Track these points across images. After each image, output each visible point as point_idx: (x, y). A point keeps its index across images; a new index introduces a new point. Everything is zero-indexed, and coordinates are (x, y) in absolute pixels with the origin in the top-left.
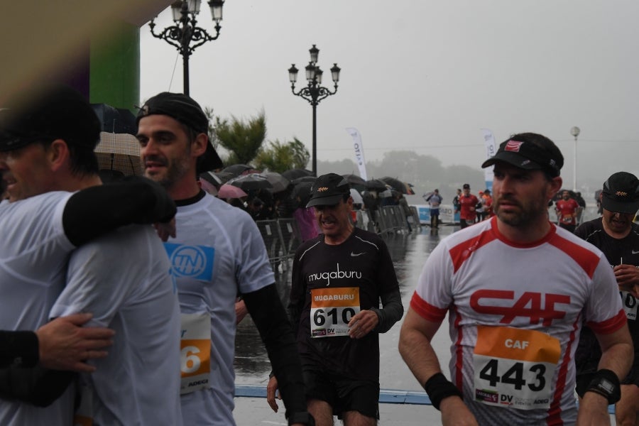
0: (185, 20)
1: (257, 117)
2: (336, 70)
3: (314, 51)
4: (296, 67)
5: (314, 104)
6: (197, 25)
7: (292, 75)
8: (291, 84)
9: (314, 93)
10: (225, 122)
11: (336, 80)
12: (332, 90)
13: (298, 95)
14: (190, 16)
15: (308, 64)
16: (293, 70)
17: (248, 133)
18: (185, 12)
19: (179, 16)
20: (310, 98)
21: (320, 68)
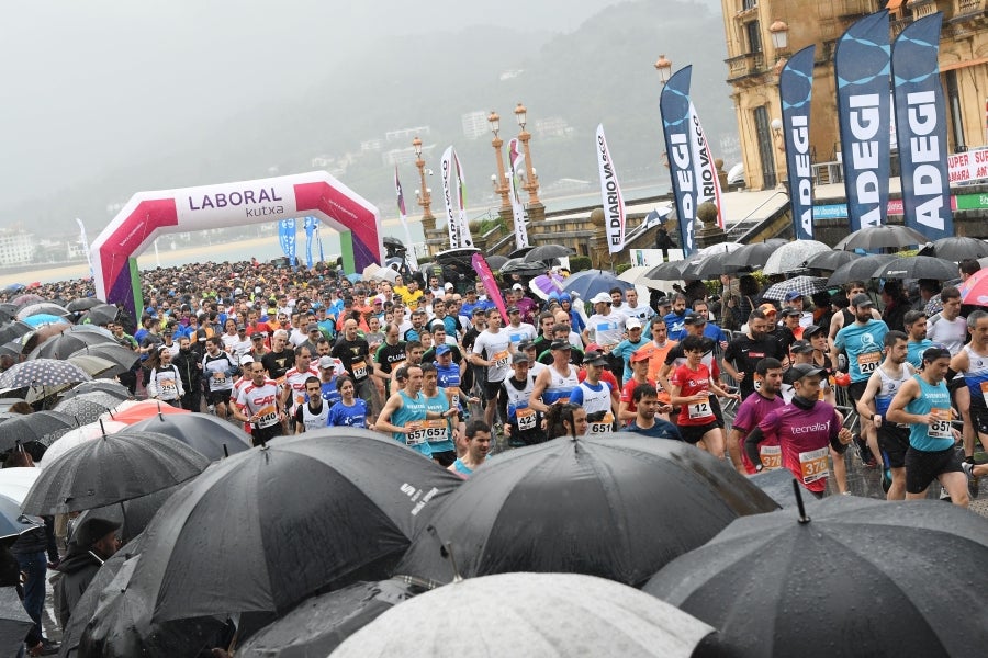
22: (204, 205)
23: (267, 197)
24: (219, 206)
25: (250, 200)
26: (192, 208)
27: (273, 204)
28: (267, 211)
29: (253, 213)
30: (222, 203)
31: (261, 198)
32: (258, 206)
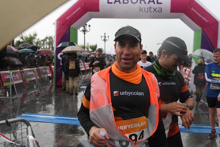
0: (84, 29)
1: (96, 44)
2: (108, 37)
3: (105, 34)
4: (102, 36)
5: (105, 42)
6: (86, 29)
7: (101, 38)
8: (101, 39)
9: (105, 40)
10: (90, 45)
11: (108, 38)
12: (108, 40)
13: (103, 40)
14: (85, 28)
15: (104, 36)
16: (102, 37)
17: (94, 46)
18: (84, 27)
19: (84, 28)
20: (104, 41)
21: (106, 36)
22: (116, 1)
23: (153, 1)
24: (124, 3)
25: (142, 2)
26: (108, 3)
27: (157, 6)
28: (152, 10)
29: (143, 10)
30: (126, 1)
31: (150, 1)
32: (148, 6)
